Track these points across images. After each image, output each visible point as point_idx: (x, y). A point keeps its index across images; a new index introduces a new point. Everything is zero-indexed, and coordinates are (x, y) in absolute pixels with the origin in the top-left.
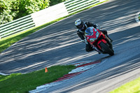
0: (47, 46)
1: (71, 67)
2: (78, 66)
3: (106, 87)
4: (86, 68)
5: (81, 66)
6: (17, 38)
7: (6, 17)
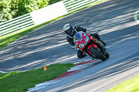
3: (104, 85)
6: (17, 36)
7: (6, 15)
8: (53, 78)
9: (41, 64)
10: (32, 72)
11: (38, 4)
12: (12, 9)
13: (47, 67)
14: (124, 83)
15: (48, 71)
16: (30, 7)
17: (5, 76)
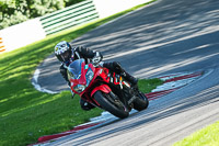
0: (118, 49)
1: (156, 82)
2: (167, 81)
3: (210, 114)
4: (180, 83)
5: (172, 80)
7: (54, 2)
17: (54, 98)
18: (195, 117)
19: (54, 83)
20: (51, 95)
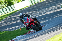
6: (8, 15)
7: (3, 6)
8: (24, 34)
9: (18, 28)
10: (14, 31)
11: (17, 1)
12: (6, 3)
13: (21, 29)
14: (55, 36)
15: (21, 31)
16: (14, 2)
17: (3, 33)
18: (42, 38)
19: (2, 29)
20: (2, 32)
